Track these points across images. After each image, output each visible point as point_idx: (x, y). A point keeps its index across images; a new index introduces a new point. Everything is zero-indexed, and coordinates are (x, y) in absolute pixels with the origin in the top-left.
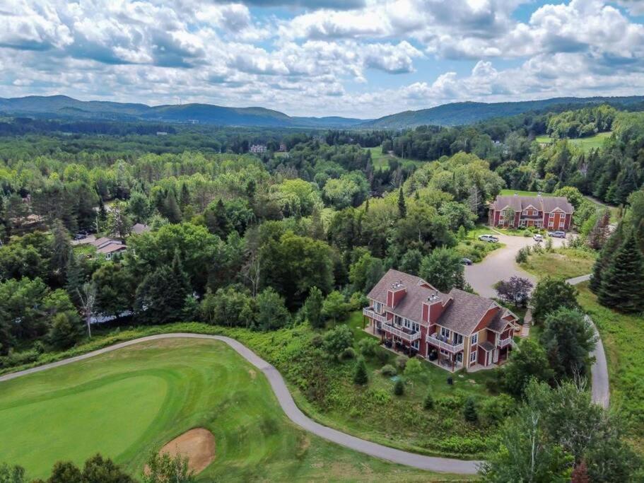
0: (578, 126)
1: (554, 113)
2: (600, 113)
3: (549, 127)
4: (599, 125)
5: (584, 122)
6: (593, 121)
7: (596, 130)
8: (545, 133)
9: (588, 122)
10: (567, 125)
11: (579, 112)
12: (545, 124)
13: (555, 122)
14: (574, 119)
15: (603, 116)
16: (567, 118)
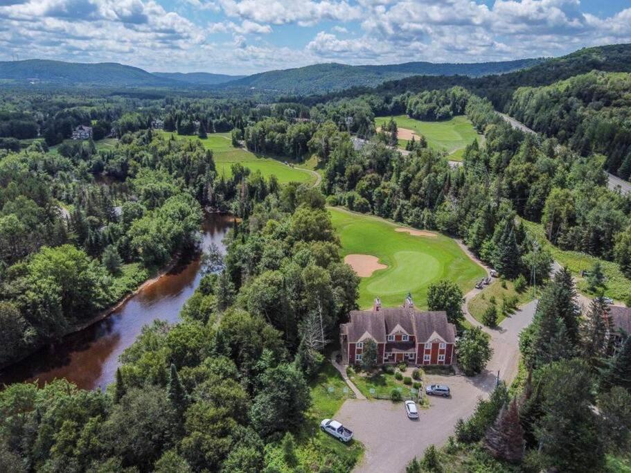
0: (435, 108)
1: (412, 93)
2: (454, 95)
3: (408, 107)
4: (454, 108)
5: (440, 103)
6: (448, 104)
7: (451, 113)
8: (405, 113)
9: (443, 105)
10: (425, 106)
11: (435, 94)
12: (404, 103)
13: (414, 103)
14: (430, 101)
15: (457, 98)
16: (425, 98)
